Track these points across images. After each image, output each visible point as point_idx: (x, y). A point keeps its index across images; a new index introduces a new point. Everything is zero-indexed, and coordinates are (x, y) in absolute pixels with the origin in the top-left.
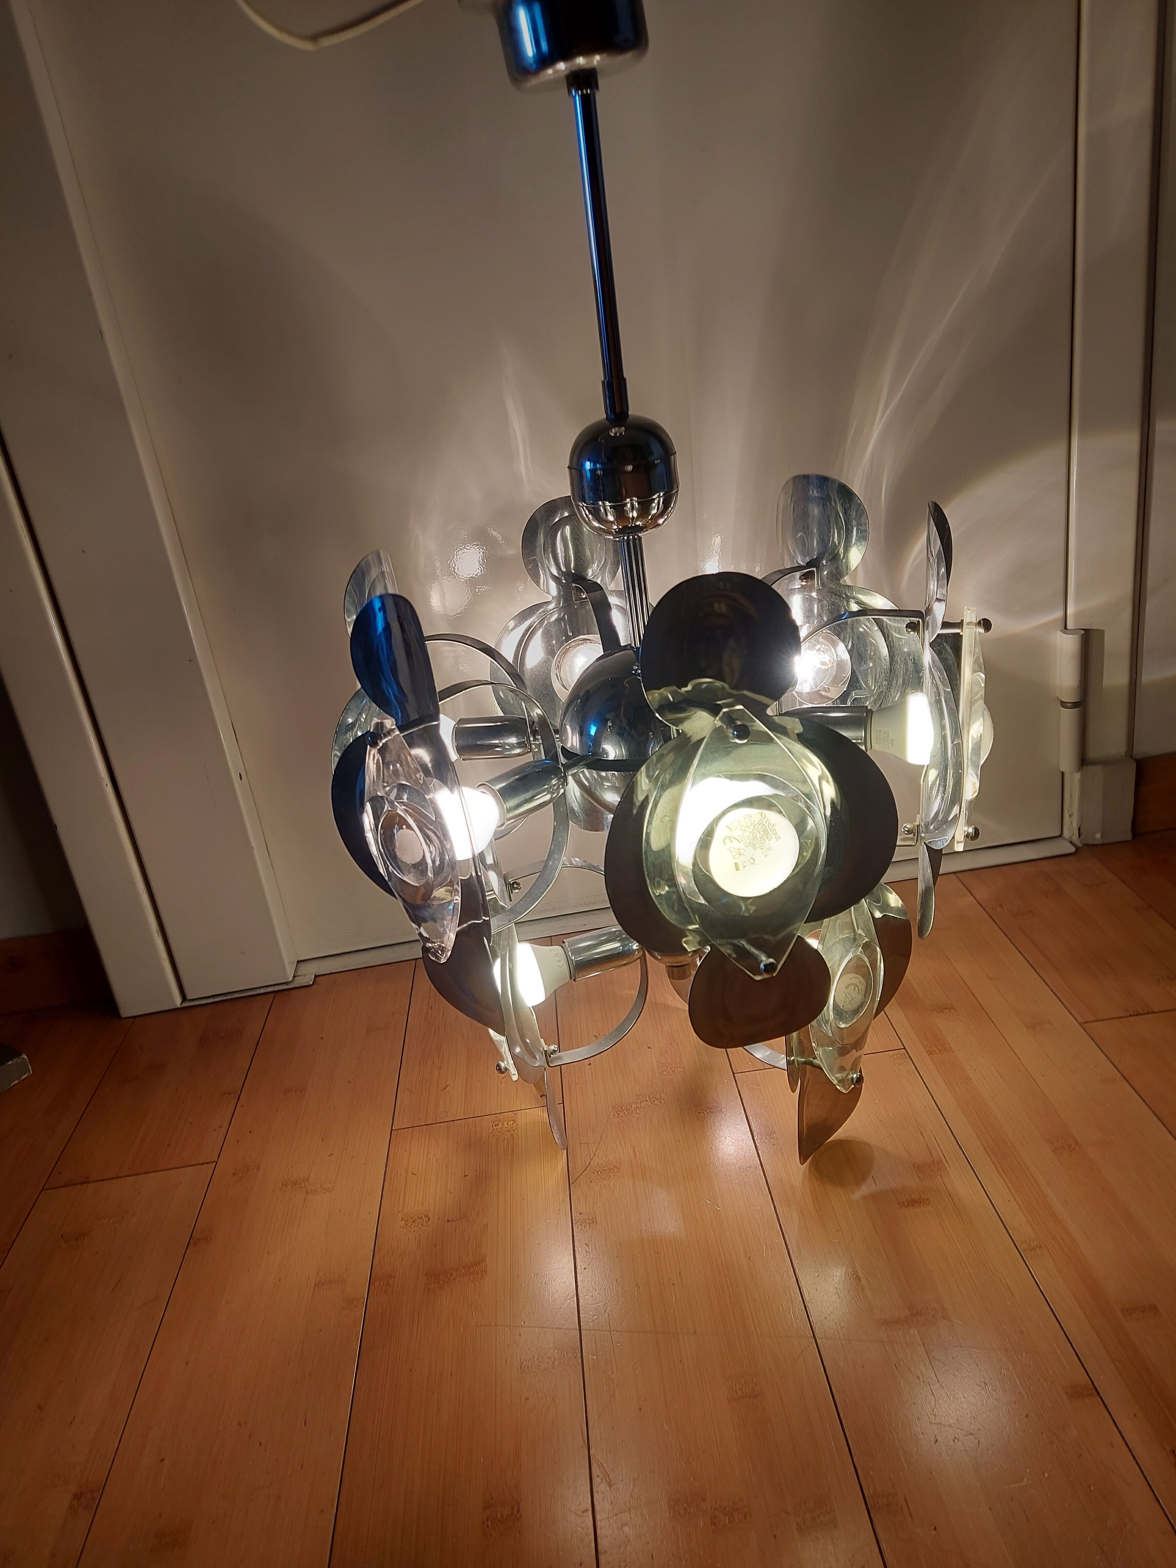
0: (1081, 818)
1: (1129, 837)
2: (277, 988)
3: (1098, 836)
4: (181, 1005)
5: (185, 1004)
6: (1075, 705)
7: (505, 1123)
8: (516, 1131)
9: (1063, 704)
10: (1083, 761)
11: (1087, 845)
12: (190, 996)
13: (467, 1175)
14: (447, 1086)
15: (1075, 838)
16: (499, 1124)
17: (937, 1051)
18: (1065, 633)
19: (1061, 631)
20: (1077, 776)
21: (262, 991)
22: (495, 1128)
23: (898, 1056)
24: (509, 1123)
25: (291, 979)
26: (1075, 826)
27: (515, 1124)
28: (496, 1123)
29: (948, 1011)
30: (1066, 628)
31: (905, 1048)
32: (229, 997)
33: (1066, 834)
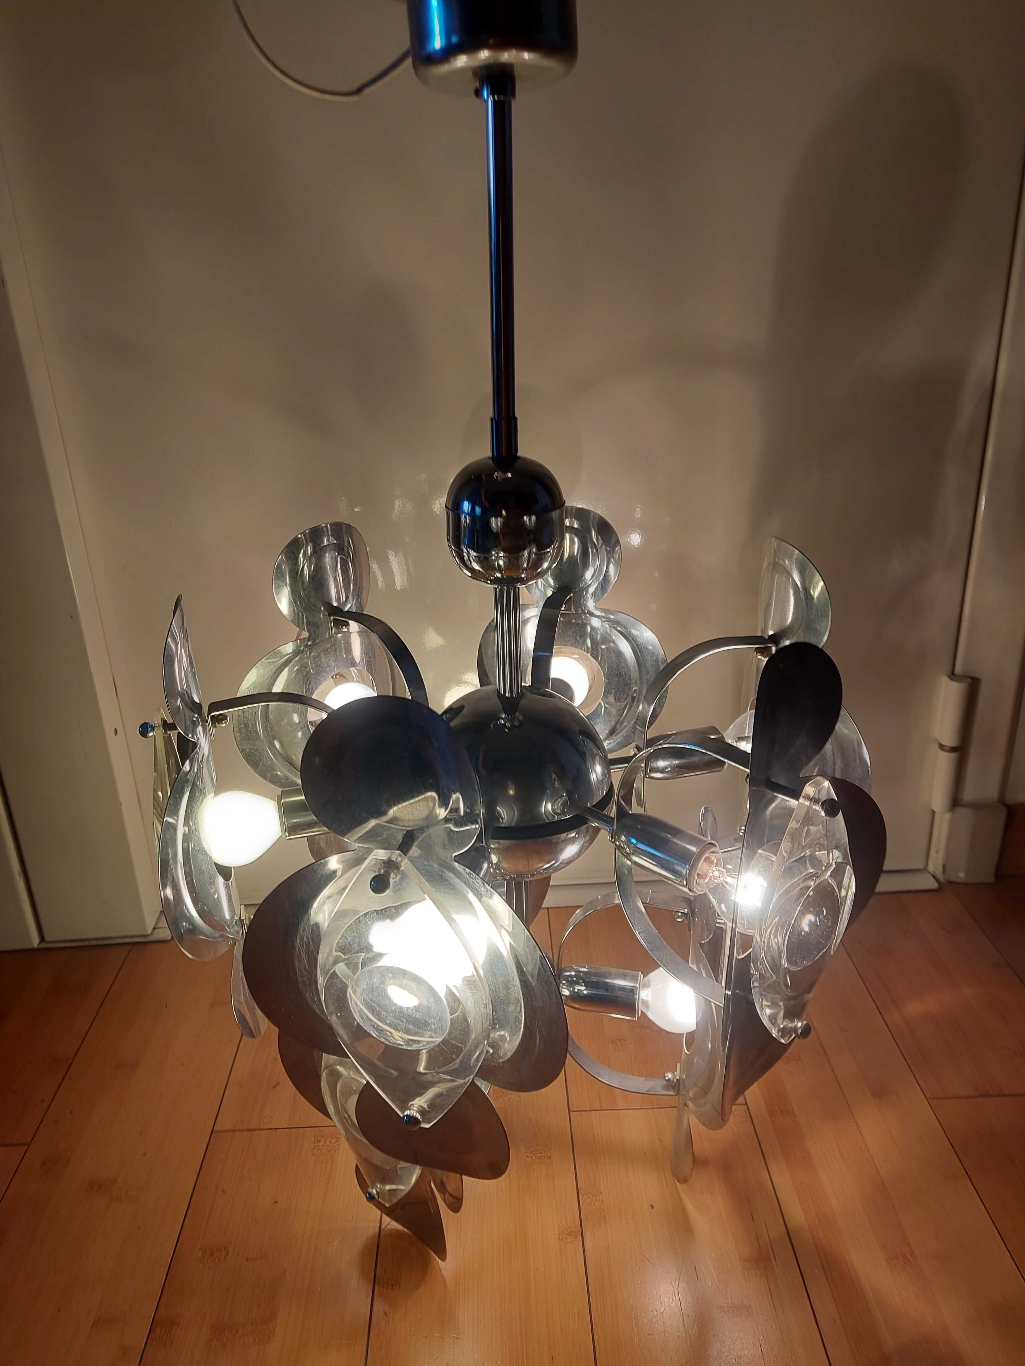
0: (947, 856)
1: (991, 879)
2: (135, 940)
3: (962, 875)
4: (38, 946)
5: (44, 945)
6: (953, 749)
7: (328, 1140)
8: (337, 1152)
9: (942, 747)
10: (955, 802)
11: (950, 882)
12: (47, 938)
13: (277, 1202)
14: (278, 1084)
15: (939, 873)
16: (322, 1140)
17: (779, 1112)
18: (952, 679)
19: (949, 677)
20: (948, 816)
21: (120, 941)
22: (317, 1144)
23: (739, 1113)
24: (332, 1140)
25: (149, 932)
26: (940, 862)
27: (337, 1143)
28: (319, 1138)
29: (794, 1063)
30: (953, 674)
31: (746, 1104)
32: (87, 943)
33: (931, 868)
